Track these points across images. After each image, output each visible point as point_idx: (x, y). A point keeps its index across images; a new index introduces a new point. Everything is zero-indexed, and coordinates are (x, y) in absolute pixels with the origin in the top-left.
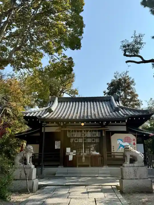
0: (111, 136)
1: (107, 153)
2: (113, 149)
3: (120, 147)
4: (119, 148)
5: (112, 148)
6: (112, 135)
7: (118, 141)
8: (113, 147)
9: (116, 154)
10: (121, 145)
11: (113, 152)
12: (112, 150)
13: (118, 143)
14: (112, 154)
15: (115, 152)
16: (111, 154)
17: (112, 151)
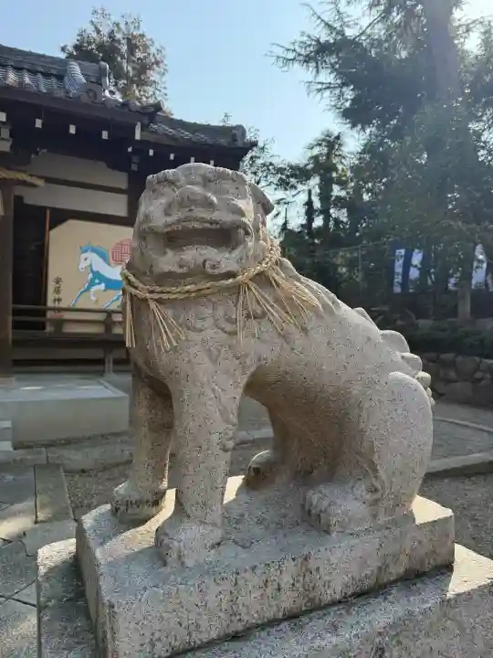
0: (51, 228)
1: (15, 313)
2: (57, 291)
3: (92, 284)
4: (88, 290)
5: (51, 286)
6: (53, 225)
7: (84, 256)
8: (58, 281)
9: (67, 316)
10: (97, 275)
11: (57, 305)
12: (51, 295)
13: (83, 265)
14: (50, 315)
15: (63, 305)
16: (43, 313)
17: (50, 303)
